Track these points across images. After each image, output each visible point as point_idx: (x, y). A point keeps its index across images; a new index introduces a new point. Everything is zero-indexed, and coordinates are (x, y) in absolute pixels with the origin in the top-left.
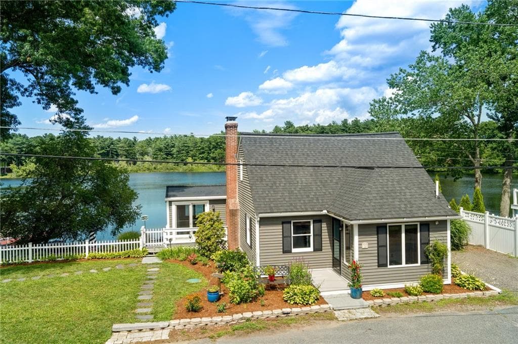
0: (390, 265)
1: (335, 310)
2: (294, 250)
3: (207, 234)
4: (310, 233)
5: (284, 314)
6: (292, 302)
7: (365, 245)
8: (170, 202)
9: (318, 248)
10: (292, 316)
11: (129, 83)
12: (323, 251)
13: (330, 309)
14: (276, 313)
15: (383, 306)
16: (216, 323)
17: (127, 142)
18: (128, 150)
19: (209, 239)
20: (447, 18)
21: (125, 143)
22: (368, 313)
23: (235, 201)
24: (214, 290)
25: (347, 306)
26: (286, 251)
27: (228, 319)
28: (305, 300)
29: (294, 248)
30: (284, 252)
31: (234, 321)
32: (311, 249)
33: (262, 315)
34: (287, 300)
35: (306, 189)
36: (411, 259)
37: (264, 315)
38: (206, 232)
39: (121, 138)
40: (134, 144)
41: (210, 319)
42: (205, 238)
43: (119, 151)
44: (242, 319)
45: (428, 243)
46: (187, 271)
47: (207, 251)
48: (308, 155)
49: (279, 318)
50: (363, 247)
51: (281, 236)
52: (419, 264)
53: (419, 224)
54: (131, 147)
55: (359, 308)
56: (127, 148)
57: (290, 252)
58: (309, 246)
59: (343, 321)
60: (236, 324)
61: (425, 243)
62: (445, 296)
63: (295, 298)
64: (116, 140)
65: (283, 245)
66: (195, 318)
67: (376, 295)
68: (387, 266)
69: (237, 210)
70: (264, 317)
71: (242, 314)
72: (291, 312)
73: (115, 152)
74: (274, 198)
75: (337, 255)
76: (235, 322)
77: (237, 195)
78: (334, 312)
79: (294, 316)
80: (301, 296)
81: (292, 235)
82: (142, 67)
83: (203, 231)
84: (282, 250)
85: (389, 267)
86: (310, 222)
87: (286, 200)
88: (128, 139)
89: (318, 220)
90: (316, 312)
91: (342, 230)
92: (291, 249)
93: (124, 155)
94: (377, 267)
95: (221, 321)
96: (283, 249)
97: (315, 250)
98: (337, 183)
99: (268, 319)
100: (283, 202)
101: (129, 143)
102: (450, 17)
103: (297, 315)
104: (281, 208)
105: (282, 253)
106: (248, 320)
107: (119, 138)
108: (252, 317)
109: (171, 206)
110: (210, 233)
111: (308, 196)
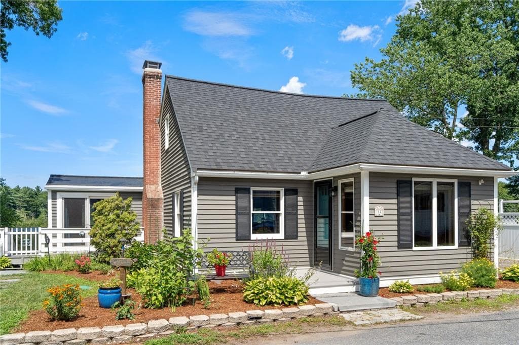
0: (415, 246)
1: (341, 312)
2: (254, 237)
3: (109, 229)
4: (278, 209)
5: (252, 319)
6: (264, 302)
7: (379, 211)
8: (54, 193)
9: (291, 235)
10: (265, 322)
11: (8, 57)
12: (299, 239)
13: (334, 311)
14: (235, 317)
15: (418, 305)
16: (111, 338)
17: (28, 193)
18: (28, 201)
19: (112, 235)
20: (416, 8)
21: (25, 193)
22: (398, 315)
23: (156, 188)
24: (112, 285)
25: (360, 306)
26: (242, 237)
27: (137, 328)
28: (286, 297)
29: (253, 233)
30: (239, 239)
31: (149, 333)
32: (281, 235)
33: (209, 322)
34: (253, 300)
35: (270, 146)
36: (445, 237)
37: (211, 322)
38: (109, 225)
39: (20, 186)
40: (36, 195)
41: (97, 330)
42: (106, 235)
43: (17, 202)
44: (166, 328)
45: (469, 213)
46: (72, 279)
47: (110, 256)
48: (269, 110)
49: (241, 326)
50: (377, 214)
51: (234, 212)
52: (456, 246)
53: (456, 181)
54: (32, 198)
55: (380, 309)
56: (28, 199)
57: (248, 238)
58: (278, 232)
59: (363, 325)
60: (154, 337)
61: (465, 213)
62: (505, 291)
63: (267, 295)
64: (15, 189)
65: (237, 226)
66: (64, 328)
67: (401, 291)
68: (412, 248)
69: (159, 199)
70: (214, 326)
71: (168, 320)
72: (264, 315)
73: (12, 203)
74: (221, 152)
75: (323, 242)
76: (152, 335)
77: (160, 180)
78: (341, 314)
79: (270, 322)
80: (278, 291)
81: (252, 212)
82: (24, 27)
83: (103, 225)
84: (234, 235)
85: (414, 248)
86: (278, 192)
87: (242, 156)
88: (29, 189)
89: (292, 189)
90: (309, 316)
91: (336, 195)
92: (250, 234)
93: (24, 207)
94: (396, 249)
95: (123, 333)
96: (237, 233)
97: (287, 237)
98: (315, 143)
99: (220, 328)
100: (238, 158)
101: (30, 193)
102: (420, 7)
103: (274, 320)
104: (233, 165)
105: (234, 240)
106: (180, 329)
107: (18, 187)
108: (189, 324)
109: (56, 199)
110: (114, 227)
111: (275, 155)
